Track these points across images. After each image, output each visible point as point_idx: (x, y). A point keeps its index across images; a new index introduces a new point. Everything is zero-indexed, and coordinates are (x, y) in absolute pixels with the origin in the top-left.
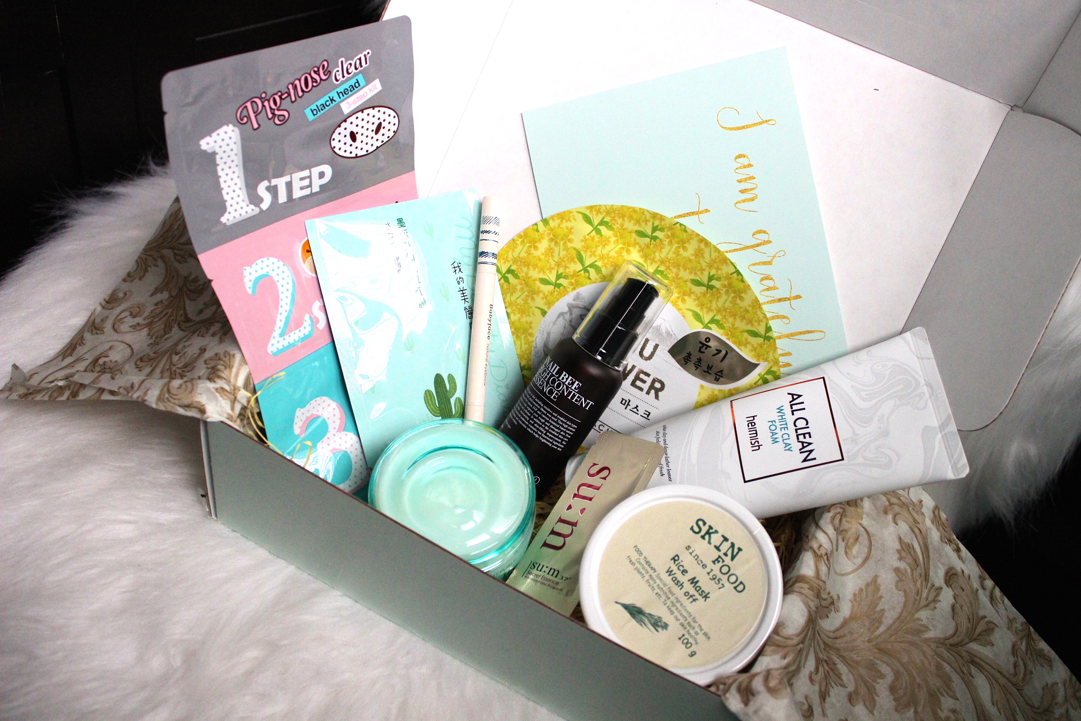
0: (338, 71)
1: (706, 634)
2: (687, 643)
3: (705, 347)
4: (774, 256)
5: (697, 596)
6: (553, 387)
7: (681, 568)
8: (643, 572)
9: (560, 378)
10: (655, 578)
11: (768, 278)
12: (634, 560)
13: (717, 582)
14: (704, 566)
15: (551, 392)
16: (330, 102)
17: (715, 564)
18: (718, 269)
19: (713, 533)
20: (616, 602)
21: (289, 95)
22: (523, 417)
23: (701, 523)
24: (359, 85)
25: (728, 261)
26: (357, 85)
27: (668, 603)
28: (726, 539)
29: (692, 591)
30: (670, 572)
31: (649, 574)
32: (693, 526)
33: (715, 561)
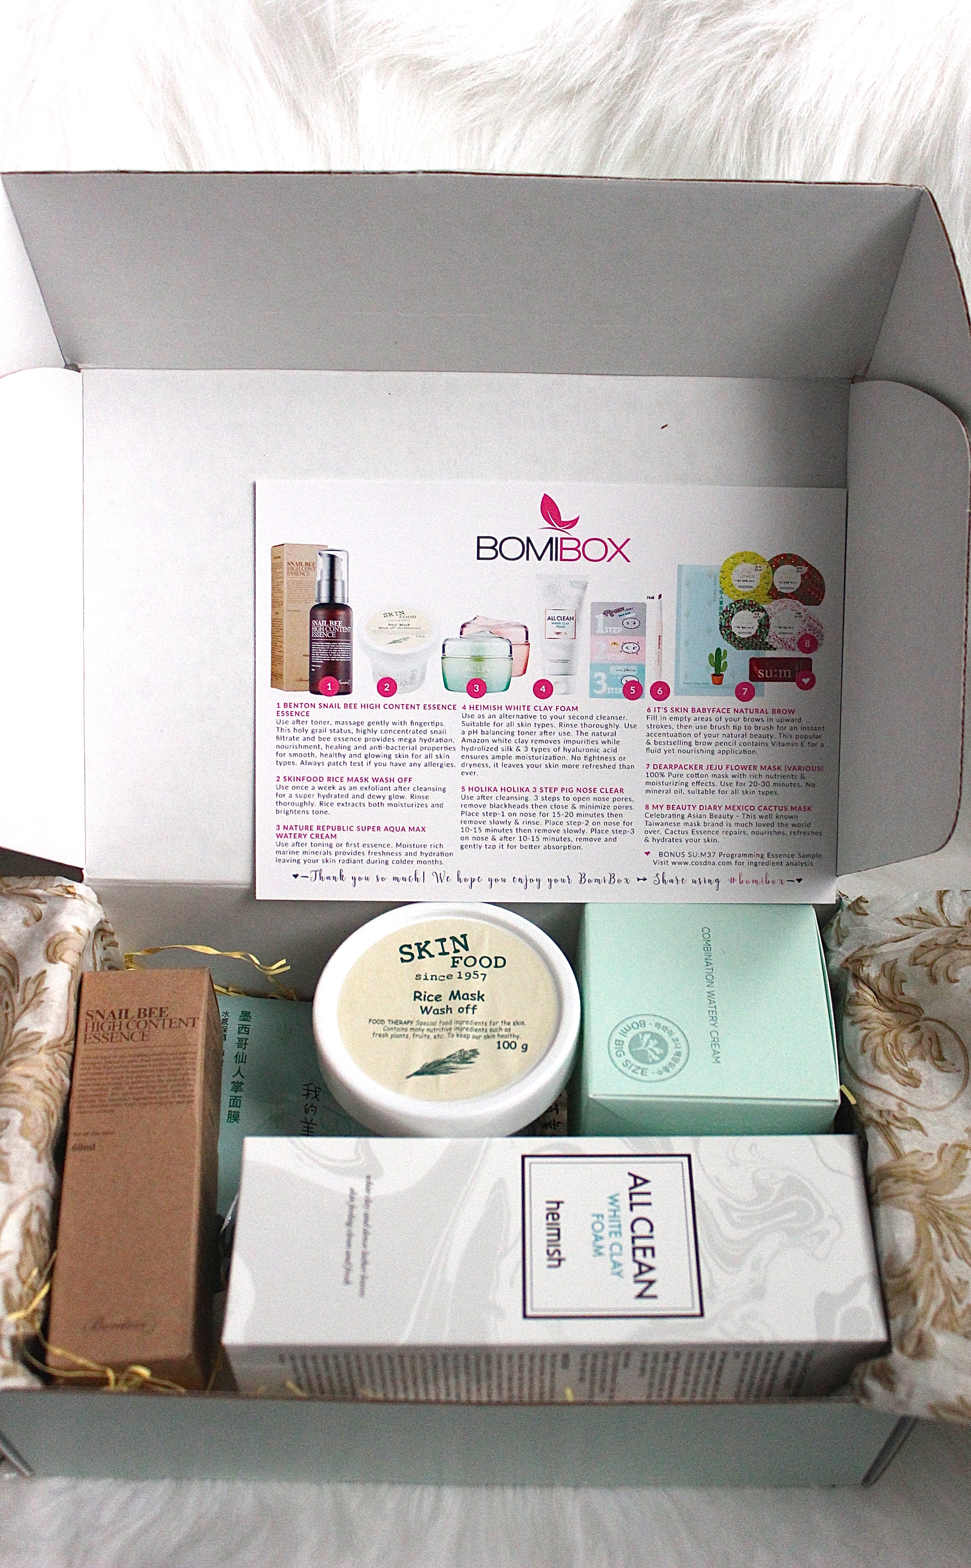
1: (516, 1023)
2: (510, 1045)
5: (472, 1003)
7: (431, 998)
8: (401, 1033)
10: (418, 1027)
12: (382, 1032)
13: (476, 976)
14: (449, 977)
17: (456, 966)
19: (425, 946)
20: (408, 1077)
23: (405, 949)
27: (453, 1032)
28: (443, 940)
29: (464, 1004)
30: (425, 1010)
31: (409, 1029)
32: (402, 958)
33: (453, 964)
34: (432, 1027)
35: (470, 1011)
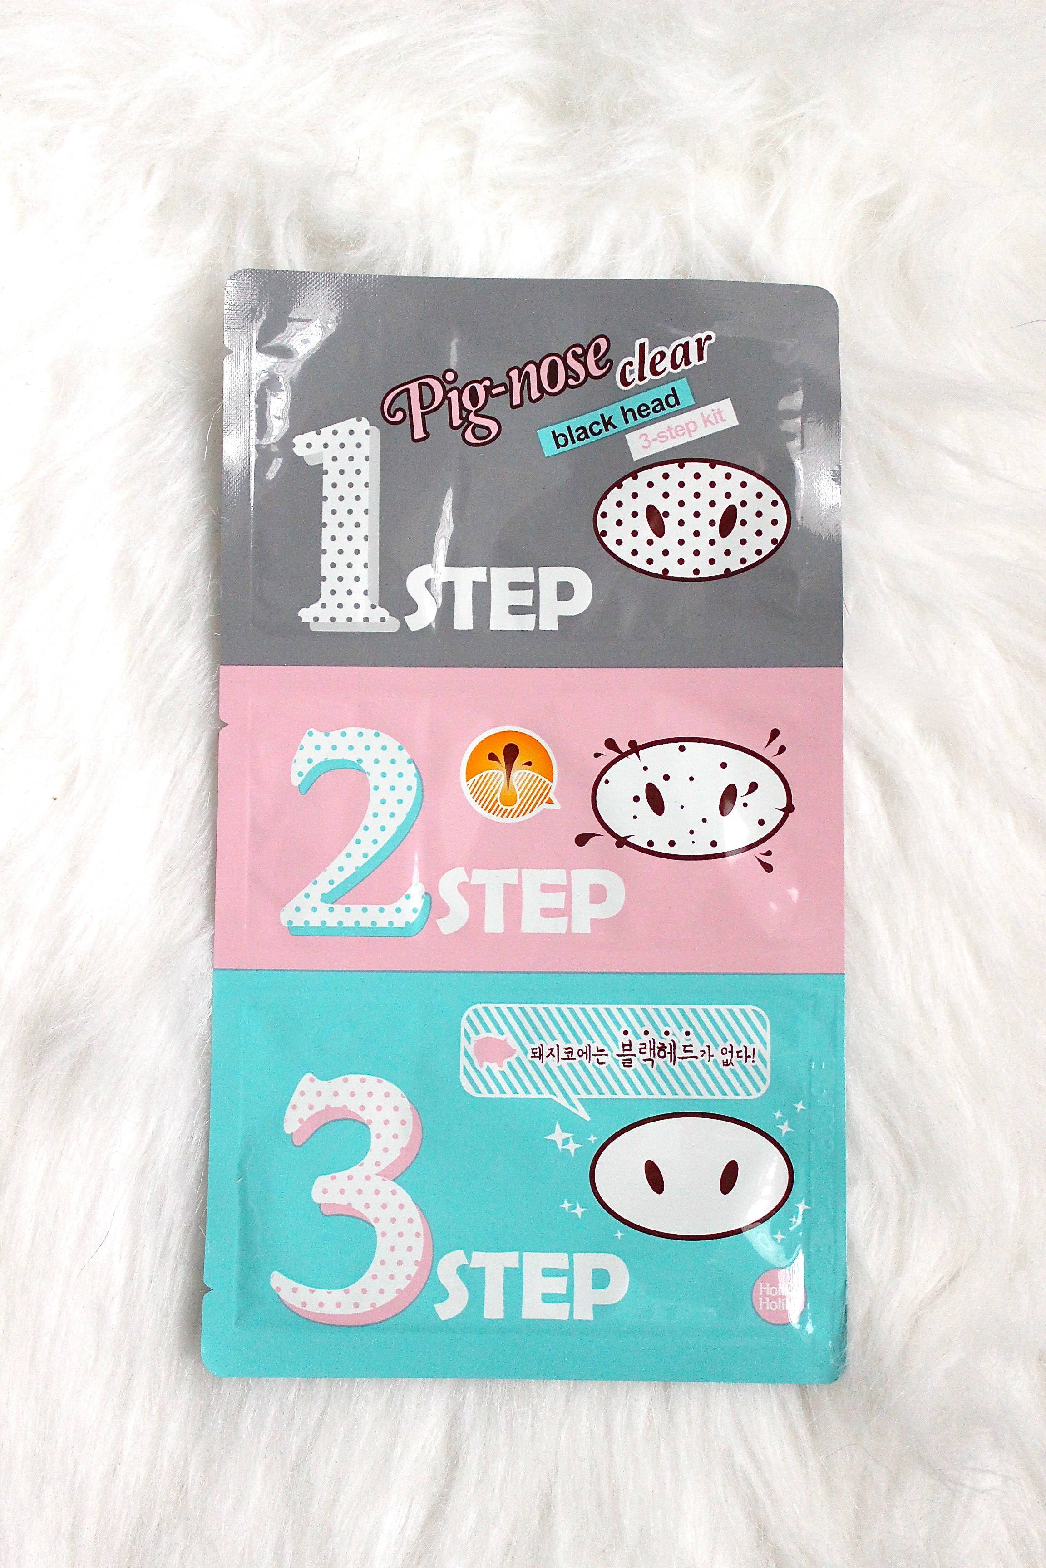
0: (631, 364)
16: (602, 426)
21: (509, 390)
24: (678, 403)
26: (672, 401)
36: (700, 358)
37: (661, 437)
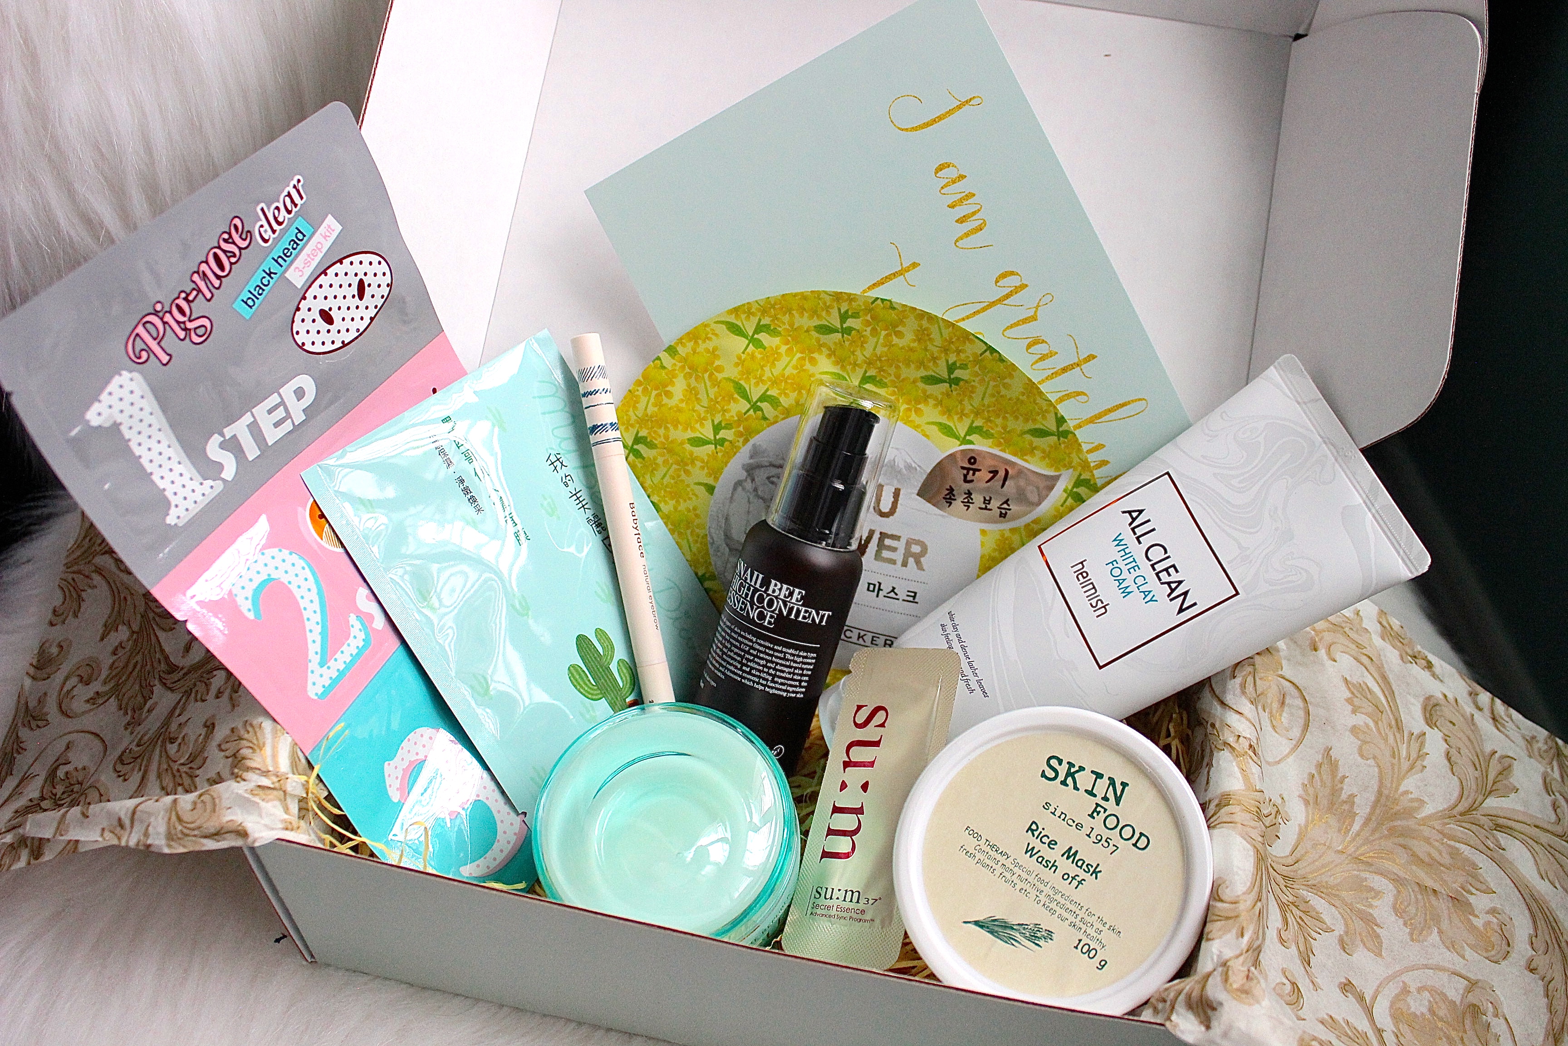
0: (262, 226)
1: (1112, 929)
2: (1089, 951)
3: (971, 472)
4: (1038, 306)
5: (1083, 875)
6: (763, 607)
7: (1045, 839)
8: (991, 863)
9: (770, 592)
10: (1012, 867)
11: (1037, 341)
12: (972, 851)
13: (1106, 844)
14: (1079, 826)
15: (761, 616)
16: (268, 278)
17: (1094, 818)
18: (958, 352)
19: (1077, 772)
20: (966, 922)
21: (199, 291)
22: (731, 664)
23: (1054, 762)
24: (304, 236)
25: (971, 337)
26: (300, 236)
27: (1042, 897)
28: (1099, 776)
29: (1073, 870)
30: (1030, 851)
31: (1000, 864)
32: (1043, 771)
33: (1093, 813)
34: (1024, 875)
35: (1075, 883)
36: (302, 198)
37: (307, 263)
